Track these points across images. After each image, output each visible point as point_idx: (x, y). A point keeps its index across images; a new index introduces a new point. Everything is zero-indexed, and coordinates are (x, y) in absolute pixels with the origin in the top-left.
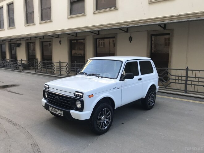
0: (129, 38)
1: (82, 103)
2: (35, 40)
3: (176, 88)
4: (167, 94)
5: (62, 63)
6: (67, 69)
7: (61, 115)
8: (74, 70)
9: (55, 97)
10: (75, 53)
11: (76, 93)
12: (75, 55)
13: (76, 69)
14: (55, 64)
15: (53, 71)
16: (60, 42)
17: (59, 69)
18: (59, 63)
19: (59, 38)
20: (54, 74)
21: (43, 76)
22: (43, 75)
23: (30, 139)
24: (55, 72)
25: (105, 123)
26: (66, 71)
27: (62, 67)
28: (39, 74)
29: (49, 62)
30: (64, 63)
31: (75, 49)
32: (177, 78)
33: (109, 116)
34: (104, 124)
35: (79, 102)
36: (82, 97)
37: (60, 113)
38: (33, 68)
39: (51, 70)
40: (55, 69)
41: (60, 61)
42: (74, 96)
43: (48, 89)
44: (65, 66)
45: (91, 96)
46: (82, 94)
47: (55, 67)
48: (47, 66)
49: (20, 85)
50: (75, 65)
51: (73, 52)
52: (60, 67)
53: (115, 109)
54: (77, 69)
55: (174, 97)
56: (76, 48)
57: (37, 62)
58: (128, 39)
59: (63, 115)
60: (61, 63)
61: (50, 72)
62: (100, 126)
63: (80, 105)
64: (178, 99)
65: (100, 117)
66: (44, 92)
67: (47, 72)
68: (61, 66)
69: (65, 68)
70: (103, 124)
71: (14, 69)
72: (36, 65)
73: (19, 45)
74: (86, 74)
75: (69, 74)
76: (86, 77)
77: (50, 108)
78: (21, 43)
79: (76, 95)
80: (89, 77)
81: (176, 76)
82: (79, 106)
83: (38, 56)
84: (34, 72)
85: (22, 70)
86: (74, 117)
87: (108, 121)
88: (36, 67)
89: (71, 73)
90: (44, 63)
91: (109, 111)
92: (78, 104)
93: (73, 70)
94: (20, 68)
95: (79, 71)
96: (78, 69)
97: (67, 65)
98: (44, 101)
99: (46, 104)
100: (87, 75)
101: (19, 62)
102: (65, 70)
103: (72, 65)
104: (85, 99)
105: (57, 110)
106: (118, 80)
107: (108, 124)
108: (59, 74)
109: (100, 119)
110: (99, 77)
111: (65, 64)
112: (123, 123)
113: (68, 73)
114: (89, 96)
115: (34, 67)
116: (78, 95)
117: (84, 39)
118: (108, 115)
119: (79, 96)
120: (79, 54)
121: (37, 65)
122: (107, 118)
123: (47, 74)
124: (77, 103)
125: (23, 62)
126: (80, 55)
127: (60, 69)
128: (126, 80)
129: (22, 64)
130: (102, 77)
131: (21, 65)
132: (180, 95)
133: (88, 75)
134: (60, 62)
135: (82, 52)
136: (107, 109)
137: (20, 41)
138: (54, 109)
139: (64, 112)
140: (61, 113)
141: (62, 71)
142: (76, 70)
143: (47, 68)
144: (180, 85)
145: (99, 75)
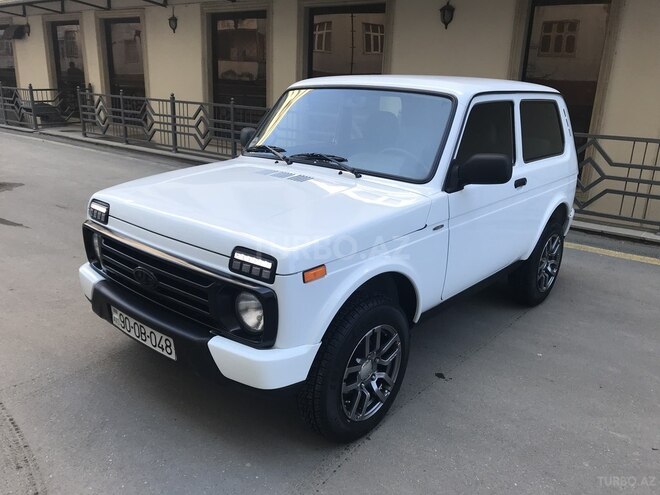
0: (443, 10)
1: (270, 306)
2: (80, 12)
3: (623, 215)
4: (588, 238)
5: (179, 102)
6: (201, 127)
7: (165, 353)
8: (226, 130)
9: (134, 265)
10: (231, 72)
11: (239, 256)
12: (230, 77)
13: (232, 126)
14: (154, 105)
15: (150, 133)
16: (173, 22)
17: (170, 128)
18: (169, 104)
19: (169, 8)
20: (154, 145)
21: (114, 150)
22: (112, 147)
23: (18, 468)
24: (157, 137)
25: (375, 387)
26: (195, 135)
27: (180, 117)
28: (97, 144)
29: (134, 98)
30: (187, 103)
31: (227, 58)
32: (635, 173)
33: (390, 359)
34: (368, 394)
35: (254, 302)
36: (271, 280)
37: (160, 343)
38: (78, 120)
39: (140, 130)
40: (156, 126)
41: (173, 95)
42: (227, 271)
43: (106, 222)
44: (191, 115)
45: (313, 273)
46: (268, 265)
47: (156, 118)
48: (126, 115)
49: (21, 185)
50: (228, 112)
51: (224, 66)
52: (174, 120)
53: (417, 320)
54: (239, 128)
55: (620, 250)
56: (234, 52)
57: (92, 97)
58: (438, 15)
59: (173, 357)
60: (177, 104)
61: (138, 136)
62: (350, 407)
63: (259, 313)
64: (636, 258)
65: (354, 369)
66: (88, 233)
67: (126, 136)
68: (177, 114)
69: (193, 123)
70: (363, 395)
71: (8, 123)
72: (85, 109)
73: (21, 32)
74: (281, 155)
75: (207, 144)
76: (282, 167)
77: (116, 316)
78: (28, 26)
79: (236, 265)
80: (297, 169)
81: (630, 166)
82: (252, 318)
83: (95, 76)
84: (79, 136)
85: (37, 125)
86: (227, 370)
87: (388, 379)
88: (85, 116)
89: (213, 141)
90: (115, 103)
91: (391, 337)
92: (246, 310)
93: (221, 130)
94: (30, 117)
95: (249, 138)
96: (245, 131)
97: (201, 114)
98: (90, 276)
99: (96, 293)
100: (284, 159)
101: (24, 96)
102: (193, 131)
103: (217, 113)
104: (286, 289)
105: (148, 330)
106: (433, 190)
107: (383, 391)
108: (171, 144)
109: (353, 377)
110: (341, 169)
111: (193, 109)
112: (440, 376)
113: (203, 141)
114: (304, 272)
115: (79, 117)
116: (245, 268)
117: (262, 14)
118: (385, 356)
119: (255, 271)
120: (241, 76)
121: (93, 111)
122: (381, 368)
123: (127, 143)
124: (243, 304)
125: (38, 97)
126: (248, 79)
127: (175, 128)
128: (469, 187)
129: (33, 104)
130: (358, 173)
131: (30, 106)
132: (642, 241)
133: (289, 161)
134: (173, 100)
135: (252, 68)
136: (386, 326)
137: (24, 15)
138: (132, 321)
139: (180, 344)
140: (163, 343)
141: (181, 133)
142: (231, 131)
143: (127, 122)
144: (641, 201)
145: (343, 160)
